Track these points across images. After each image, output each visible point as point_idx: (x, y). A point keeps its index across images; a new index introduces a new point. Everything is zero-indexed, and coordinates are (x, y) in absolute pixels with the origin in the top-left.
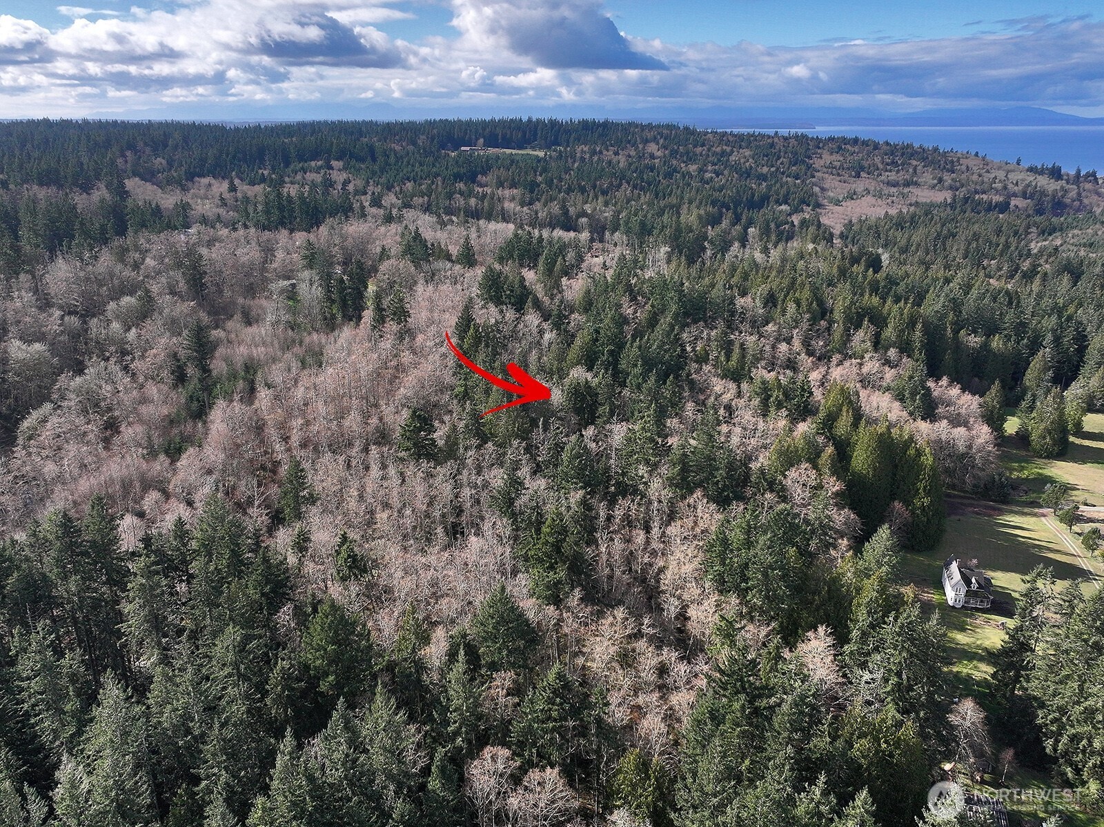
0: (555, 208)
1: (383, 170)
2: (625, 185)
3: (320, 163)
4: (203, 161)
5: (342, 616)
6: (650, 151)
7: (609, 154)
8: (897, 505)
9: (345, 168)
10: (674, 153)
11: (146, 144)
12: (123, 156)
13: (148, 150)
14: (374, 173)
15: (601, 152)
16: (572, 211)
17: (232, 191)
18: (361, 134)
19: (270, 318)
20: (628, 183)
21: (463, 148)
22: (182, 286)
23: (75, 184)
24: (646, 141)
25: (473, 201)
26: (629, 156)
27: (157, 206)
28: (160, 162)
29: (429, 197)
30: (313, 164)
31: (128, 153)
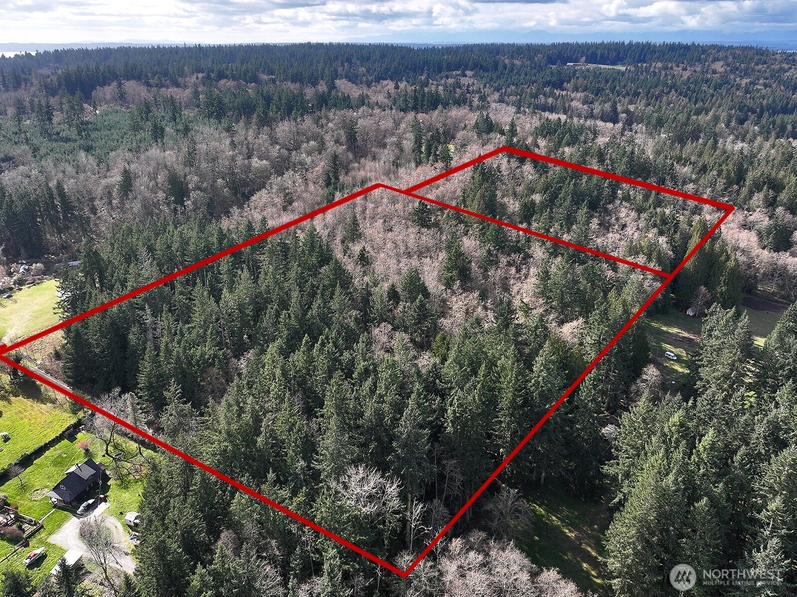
0: (607, 106)
1: (499, 78)
2: (673, 92)
3: (458, 72)
4: (387, 70)
5: (339, 266)
6: (713, 68)
7: (677, 70)
8: (703, 288)
9: (474, 76)
10: (734, 70)
11: (358, 59)
12: (343, 66)
13: (358, 62)
14: (491, 80)
15: (671, 68)
16: (619, 108)
17: (396, 89)
18: (498, 53)
19: (383, 159)
20: (676, 91)
21: (568, 64)
22: (343, 139)
23: (309, 82)
24: (716, 59)
25: (550, 100)
26: (695, 71)
27: (348, 96)
28: (362, 70)
29: (521, 96)
30: (454, 73)
31: (346, 64)
